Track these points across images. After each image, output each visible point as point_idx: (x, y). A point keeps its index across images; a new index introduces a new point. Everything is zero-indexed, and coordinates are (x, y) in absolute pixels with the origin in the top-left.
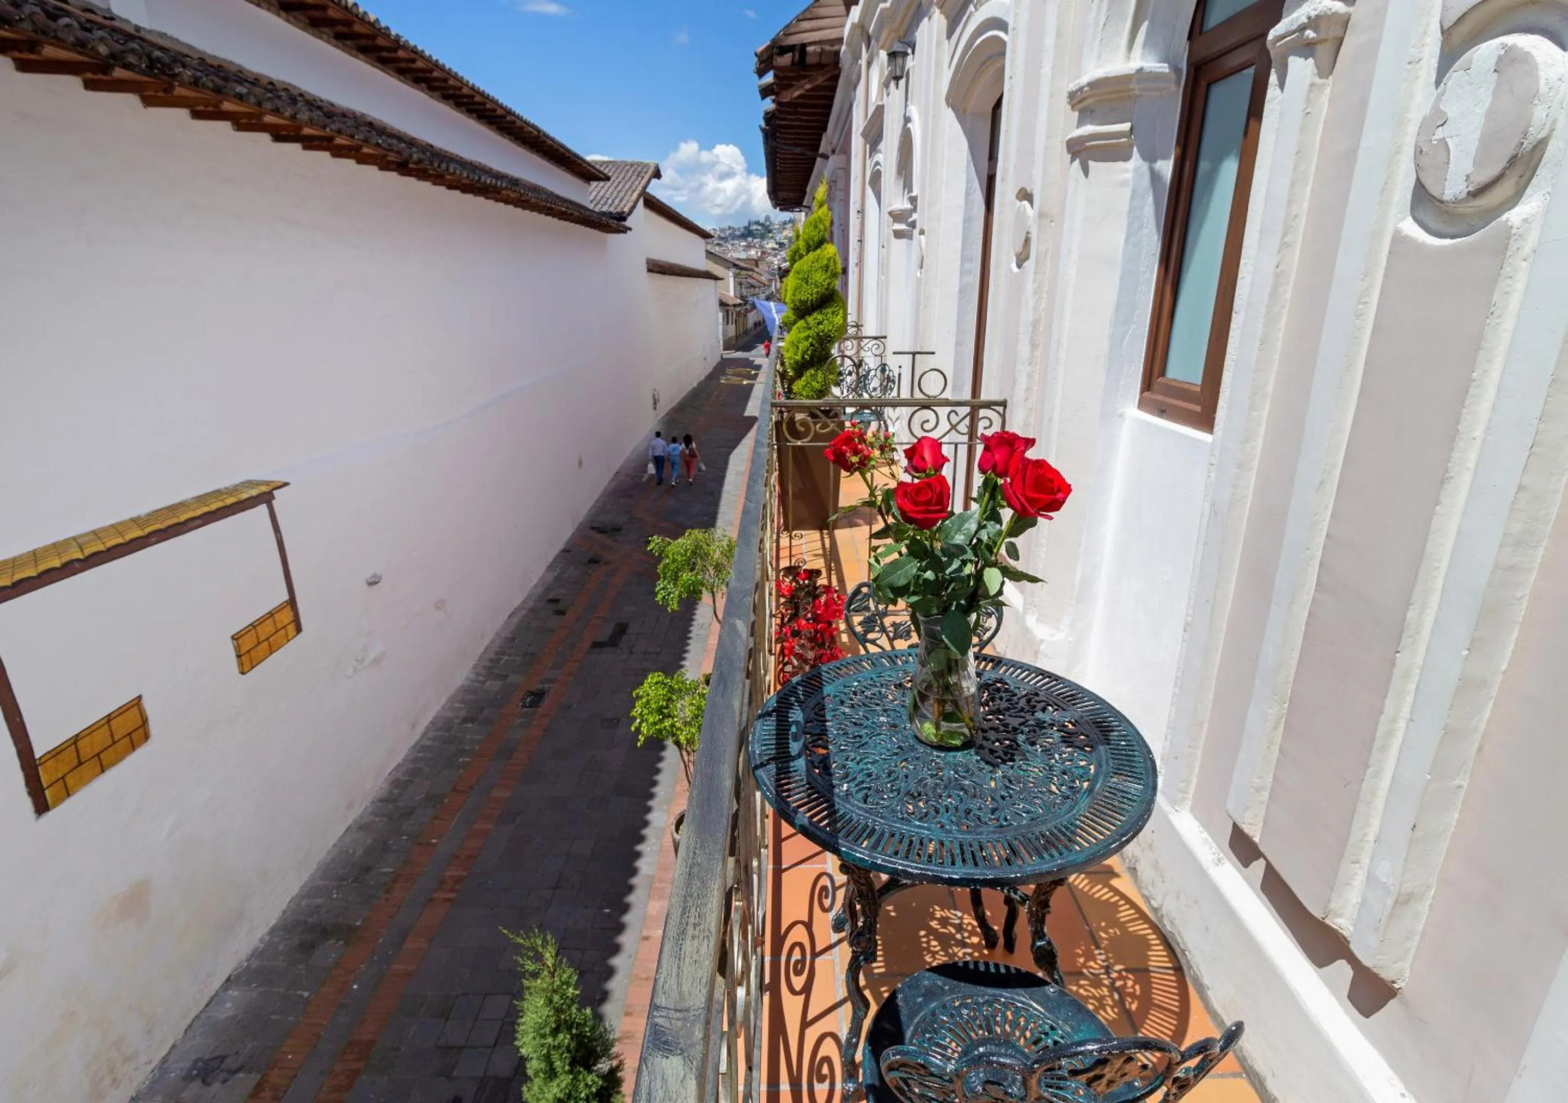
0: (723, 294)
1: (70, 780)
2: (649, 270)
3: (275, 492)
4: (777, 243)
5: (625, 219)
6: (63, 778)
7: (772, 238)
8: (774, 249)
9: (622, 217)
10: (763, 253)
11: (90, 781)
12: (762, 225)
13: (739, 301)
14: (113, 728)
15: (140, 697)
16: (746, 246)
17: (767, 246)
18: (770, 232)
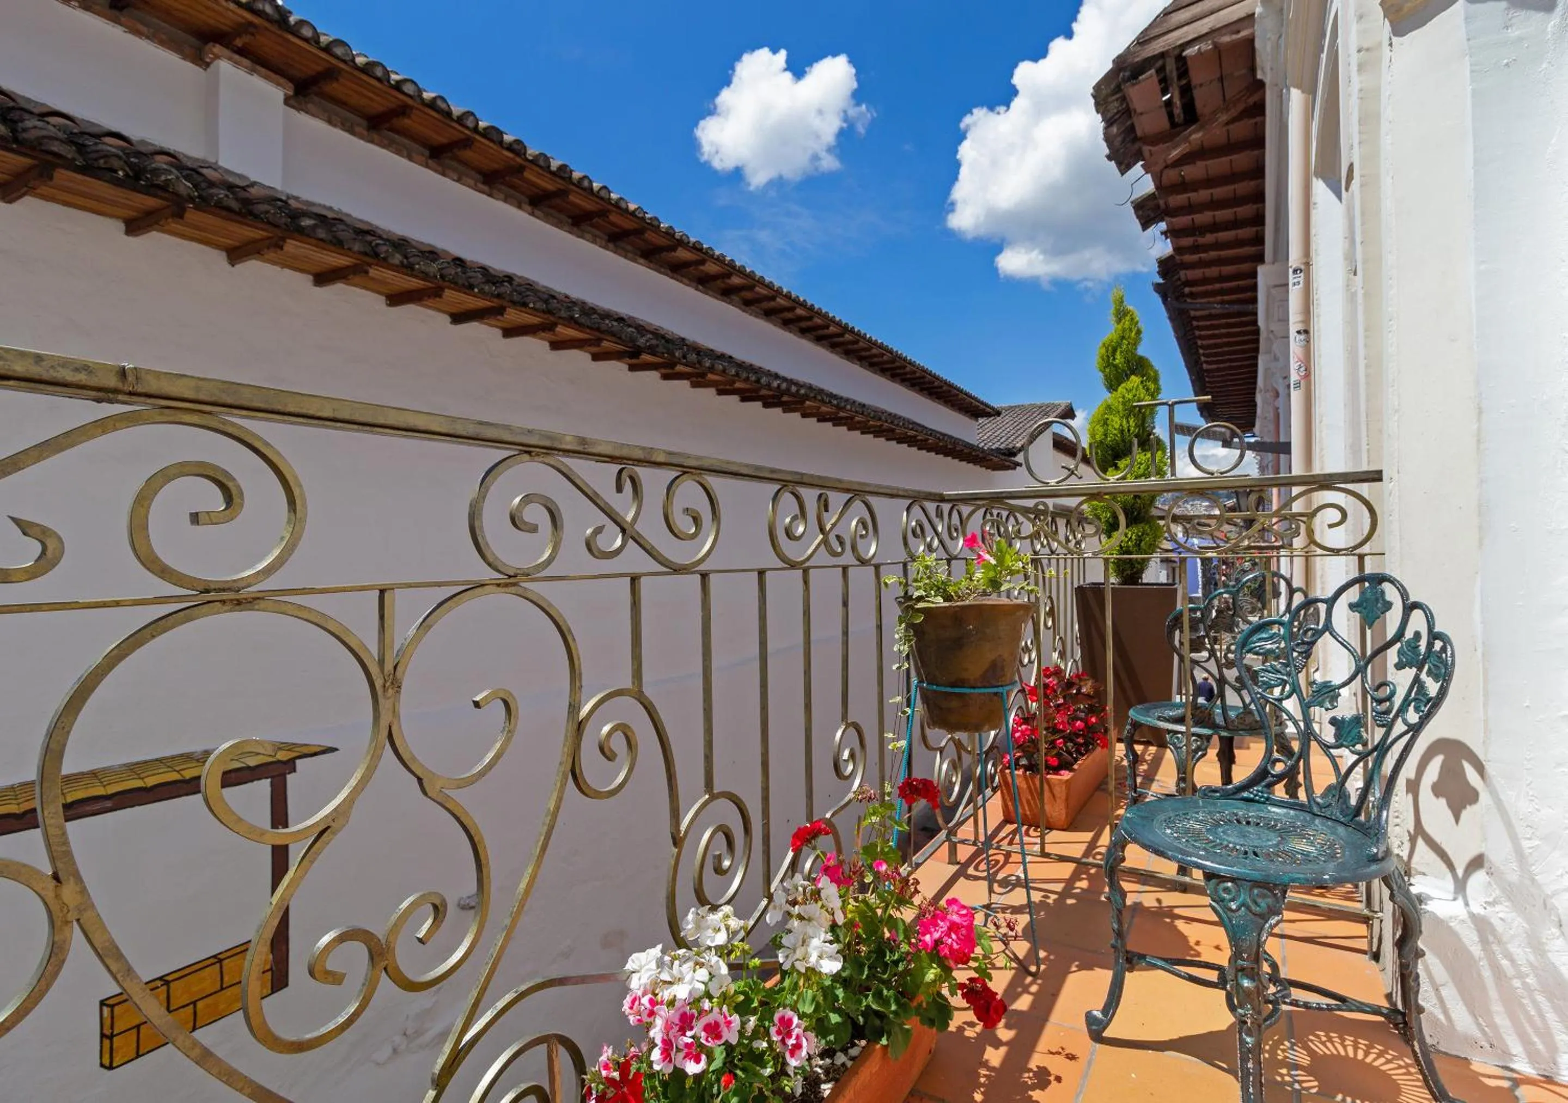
3: (298, 762)
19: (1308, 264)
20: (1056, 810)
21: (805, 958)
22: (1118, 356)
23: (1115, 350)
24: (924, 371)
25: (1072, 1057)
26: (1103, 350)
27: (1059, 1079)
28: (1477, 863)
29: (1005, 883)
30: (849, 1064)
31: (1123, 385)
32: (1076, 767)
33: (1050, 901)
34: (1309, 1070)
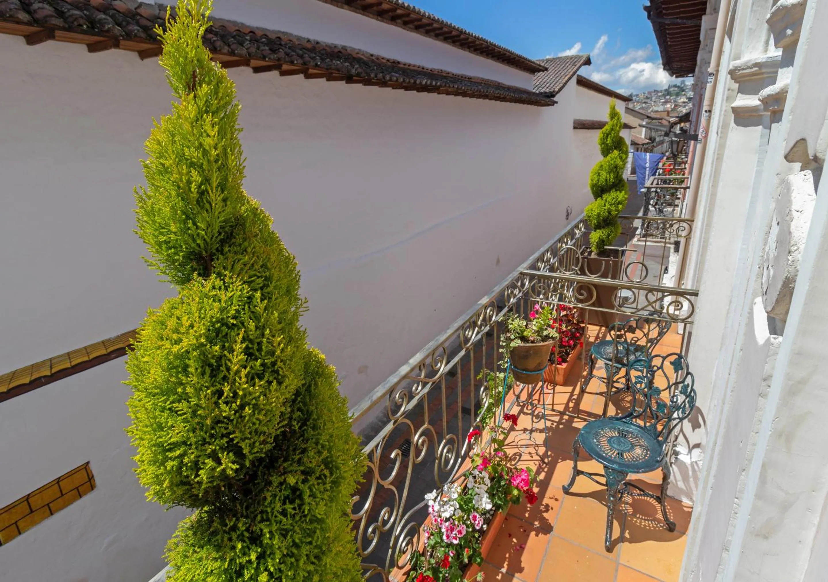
0: (636, 137)
1: (21, 524)
2: (575, 128)
4: (687, 98)
5: (554, 96)
6: (16, 523)
7: (685, 95)
8: (684, 102)
9: (552, 95)
10: (676, 106)
11: (40, 522)
12: (679, 87)
13: (647, 141)
14: (62, 486)
15: (88, 463)
16: (663, 102)
17: (680, 101)
18: (683, 91)
19: (717, 71)
20: (559, 378)
21: (481, 505)
22: (609, 139)
23: (608, 135)
24: (505, 50)
25: (557, 500)
26: (602, 135)
27: (552, 509)
28: (697, 446)
29: (537, 417)
30: (491, 518)
31: (610, 155)
32: (568, 359)
33: (554, 426)
34: (631, 505)
